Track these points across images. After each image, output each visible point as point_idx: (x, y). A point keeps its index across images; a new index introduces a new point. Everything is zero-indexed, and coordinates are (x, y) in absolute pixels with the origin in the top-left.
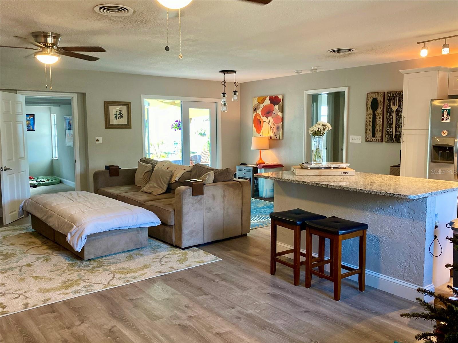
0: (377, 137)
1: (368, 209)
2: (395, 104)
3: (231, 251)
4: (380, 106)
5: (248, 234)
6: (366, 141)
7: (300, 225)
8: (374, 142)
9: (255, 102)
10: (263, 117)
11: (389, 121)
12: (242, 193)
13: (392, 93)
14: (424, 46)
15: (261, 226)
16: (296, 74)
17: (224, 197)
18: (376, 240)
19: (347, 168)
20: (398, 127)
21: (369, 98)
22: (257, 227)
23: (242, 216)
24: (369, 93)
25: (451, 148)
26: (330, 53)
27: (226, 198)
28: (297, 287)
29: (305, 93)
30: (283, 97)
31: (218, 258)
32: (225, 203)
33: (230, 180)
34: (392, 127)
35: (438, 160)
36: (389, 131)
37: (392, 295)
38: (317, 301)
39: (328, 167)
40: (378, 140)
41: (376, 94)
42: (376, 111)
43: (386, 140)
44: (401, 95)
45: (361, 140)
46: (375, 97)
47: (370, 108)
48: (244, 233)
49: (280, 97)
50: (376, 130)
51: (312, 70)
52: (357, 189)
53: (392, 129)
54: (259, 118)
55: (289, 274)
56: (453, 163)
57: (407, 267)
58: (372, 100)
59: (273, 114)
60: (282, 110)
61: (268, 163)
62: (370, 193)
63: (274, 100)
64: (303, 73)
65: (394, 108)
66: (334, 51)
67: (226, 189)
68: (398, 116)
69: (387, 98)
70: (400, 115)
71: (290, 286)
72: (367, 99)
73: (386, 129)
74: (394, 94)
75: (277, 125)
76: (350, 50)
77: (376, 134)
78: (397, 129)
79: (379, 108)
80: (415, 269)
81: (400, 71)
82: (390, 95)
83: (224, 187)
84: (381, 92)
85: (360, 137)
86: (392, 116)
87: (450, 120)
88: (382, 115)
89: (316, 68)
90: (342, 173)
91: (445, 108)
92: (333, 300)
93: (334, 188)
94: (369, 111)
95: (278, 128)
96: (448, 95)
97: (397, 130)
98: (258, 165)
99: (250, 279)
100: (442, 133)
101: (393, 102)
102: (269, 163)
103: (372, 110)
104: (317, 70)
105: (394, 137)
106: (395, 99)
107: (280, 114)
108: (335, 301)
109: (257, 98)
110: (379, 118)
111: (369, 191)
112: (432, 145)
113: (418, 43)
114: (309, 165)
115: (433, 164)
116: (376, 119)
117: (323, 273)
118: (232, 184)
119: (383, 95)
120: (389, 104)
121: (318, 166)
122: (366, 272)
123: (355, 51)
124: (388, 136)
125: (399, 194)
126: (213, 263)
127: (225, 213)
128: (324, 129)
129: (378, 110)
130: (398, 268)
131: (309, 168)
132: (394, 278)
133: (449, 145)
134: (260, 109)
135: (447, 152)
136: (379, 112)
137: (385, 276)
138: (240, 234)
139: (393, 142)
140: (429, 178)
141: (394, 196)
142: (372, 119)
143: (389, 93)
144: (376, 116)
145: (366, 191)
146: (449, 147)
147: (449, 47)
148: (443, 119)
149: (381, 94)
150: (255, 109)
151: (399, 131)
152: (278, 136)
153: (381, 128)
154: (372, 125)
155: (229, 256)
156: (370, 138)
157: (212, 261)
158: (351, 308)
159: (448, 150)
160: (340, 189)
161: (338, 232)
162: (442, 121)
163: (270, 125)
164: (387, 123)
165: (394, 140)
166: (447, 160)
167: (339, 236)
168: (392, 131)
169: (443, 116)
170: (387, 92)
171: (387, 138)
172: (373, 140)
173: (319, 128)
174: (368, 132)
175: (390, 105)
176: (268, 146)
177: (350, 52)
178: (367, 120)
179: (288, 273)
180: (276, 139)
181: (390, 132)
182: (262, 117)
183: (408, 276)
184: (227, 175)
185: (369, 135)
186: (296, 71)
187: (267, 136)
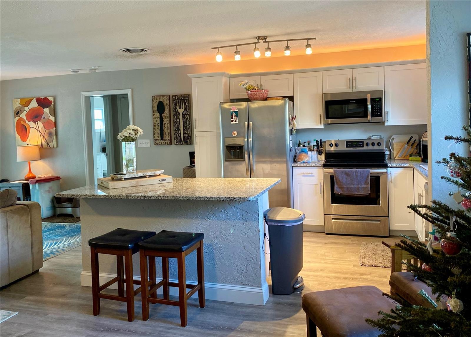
0: (166, 139)
1: (199, 217)
2: (181, 107)
3: (26, 297)
4: (166, 109)
5: (40, 269)
6: (155, 144)
7: (132, 248)
8: (163, 145)
9: (17, 104)
10: (29, 121)
11: (177, 124)
12: (31, 218)
13: (177, 97)
14: (218, 51)
15: (53, 255)
16: (73, 73)
17: (7, 227)
18: (210, 248)
19: (161, 174)
20: (185, 129)
21: (155, 101)
22: (48, 258)
23: (32, 248)
24: (154, 96)
25: (241, 147)
26: (122, 52)
27: (9, 229)
28: (133, 322)
29: (82, 94)
30: (54, 99)
31: (11, 312)
32: (9, 236)
33: (12, 204)
34: (180, 130)
35: (231, 159)
36: (177, 133)
37: (231, 304)
38: (164, 333)
39: (143, 175)
40: (167, 143)
41: (162, 97)
42: (162, 115)
43: (175, 142)
44: (186, 98)
45: (149, 144)
46: (160, 100)
47: (157, 111)
48: (35, 269)
49: (51, 99)
50: (164, 133)
51: (91, 70)
52: (193, 197)
53: (180, 131)
54: (23, 124)
55: (116, 308)
56: (244, 161)
57: (244, 271)
58: (158, 103)
59: (43, 118)
60: (54, 113)
61: (40, 176)
62: (208, 200)
63: (43, 103)
64: (80, 72)
65: (181, 111)
66: (126, 51)
67: (9, 217)
68: (185, 119)
69: (173, 101)
70: (186, 118)
71: (125, 324)
72: (152, 103)
73: (174, 132)
74: (179, 97)
75: (49, 131)
76: (144, 50)
77: (165, 137)
78: (185, 131)
79: (166, 111)
80: (252, 271)
81: (188, 75)
82: (176, 98)
83: (7, 214)
84: (166, 96)
85: (148, 141)
86: (179, 119)
87: (238, 121)
88: (169, 118)
89: (97, 67)
90: (159, 181)
91: (233, 110)
92: (180, 327)
93: (166, 199)
94: (156, 115)
95: (50, 134)
96: (230, 98)
97: (185, 133)
98: (30, 180)
99: (70, 329)
100: (233, 134)
101: (179, 106)
102: (42, 176)
103: (158, 113)
104: (96, 70)
105: (182, 139)
106: (181, 103)
107: (52, 118)
108: (182, 327)
109: (20, 99)
110: (166, 121)
111: (207, 197)
112: (225, 145)
113: (212, 48)
114: (123, 175)
115: (227, 163)
116: (163, 122)
117: (156, 297)
118: (16, 209)
119: (168, 99)
120: (175, 107)
121: (133, 176)
122: (205, 285)
123: (148, 52)
124: (177, 139)
125: (239, 198)
126: (8, 322)
127: (9, 249)
128: (136, 135)
129: (164, 113)
130: (234, 274)
131: (124, 179)
132: (232, 284)
133: (239, 145)
134: (25, 113)
135: (238, 150)
136: (165, 115)
137: (222, 285)
138: (31, 272)
139: (182, 144)
140: (224, 177)
141: (234, 199)
142: (159, 122)
143: (174, 97)
144: (163, 119)
145: (204, 198)
146: (239, 147)
147: (240, 54)
148: (232, 121)
149: (167, 97)
150: (18, 113)
151: (187, 134)
152: (51, 144)
153: (169, 131)
154: (159, 129)
155: (27, 306)
156: (159, 142)
157: (5, 318)
158: (202, 331)
159: (238, 149)
160: (174, 199)
161: (181, 249)
162: (232, 123)
163: (39, 131)
164: (175, 126)
165: (183, 142)
166: (238, 158)
167: (183, 253)
168: (180, 133)
169: (232, 118)
170: (173, 96)
171: (176, 140)
172: (161, 143)
173: (130, 134)
174: (156, 135)
175: (176, 109)
176: (39, 156)
177: (143, 53)
178: (154, 123)
179: (114, 308)
180: (48, 147)
181: (179, 134)
182: (27, 122)
183: (246, 280)
184: (8, 198)
185: (158, 139)
186: (71, 70)
187: (36, 144)
